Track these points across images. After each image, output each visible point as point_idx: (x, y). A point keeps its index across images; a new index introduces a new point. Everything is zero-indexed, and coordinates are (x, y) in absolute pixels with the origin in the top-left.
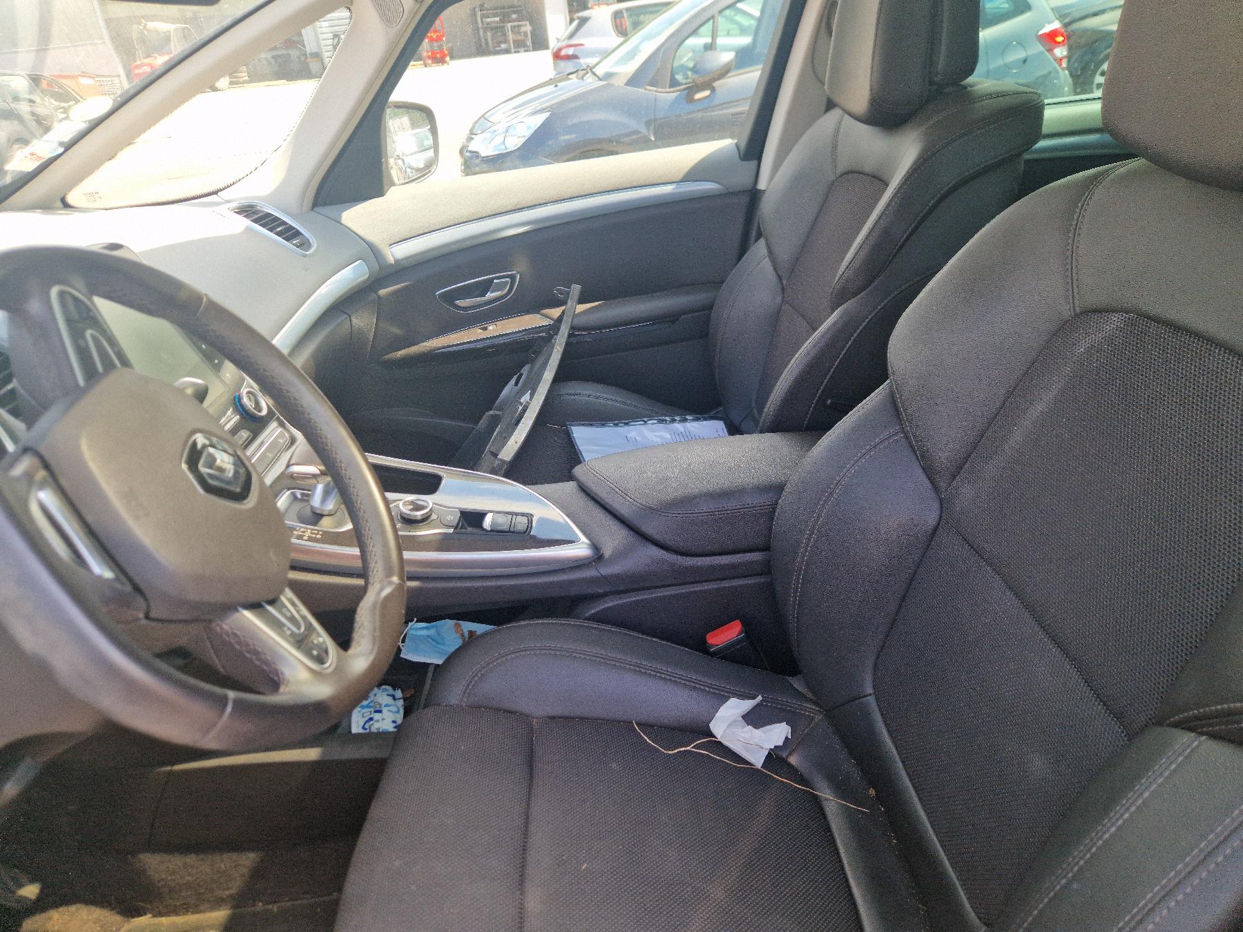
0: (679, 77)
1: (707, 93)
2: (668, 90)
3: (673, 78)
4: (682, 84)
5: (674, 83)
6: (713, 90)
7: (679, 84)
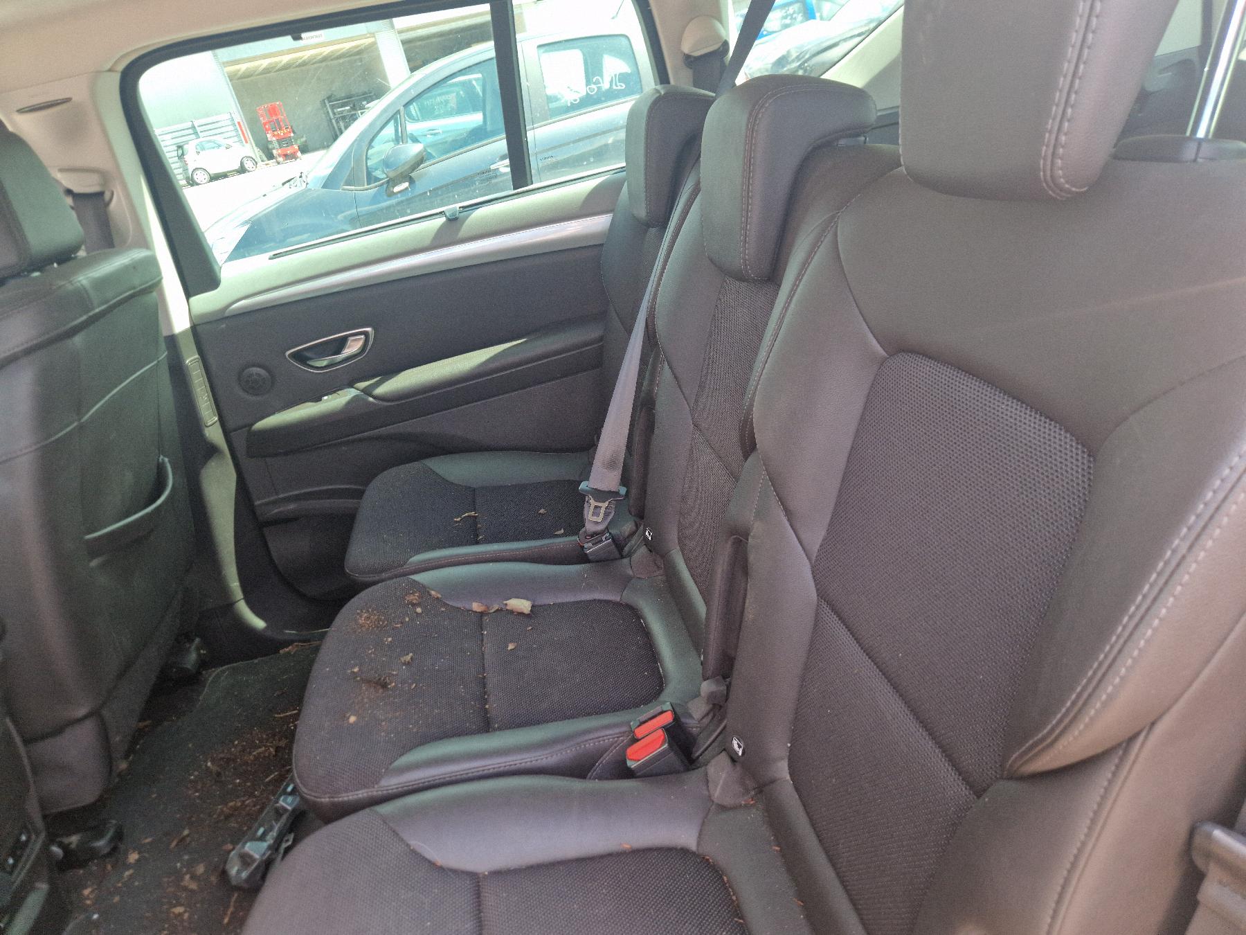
0: (378, 174)
1: (406, 185)
2: (366, 187)
3: (369, 174)
4: (380, 180)
5: (371, 178)
6: (411, 181)
7: (377, 179)
